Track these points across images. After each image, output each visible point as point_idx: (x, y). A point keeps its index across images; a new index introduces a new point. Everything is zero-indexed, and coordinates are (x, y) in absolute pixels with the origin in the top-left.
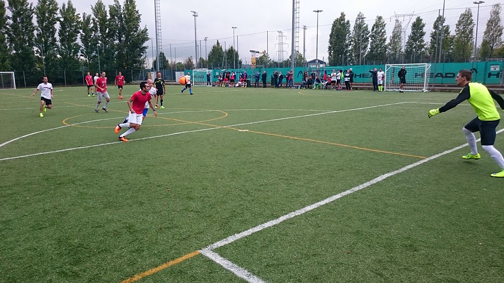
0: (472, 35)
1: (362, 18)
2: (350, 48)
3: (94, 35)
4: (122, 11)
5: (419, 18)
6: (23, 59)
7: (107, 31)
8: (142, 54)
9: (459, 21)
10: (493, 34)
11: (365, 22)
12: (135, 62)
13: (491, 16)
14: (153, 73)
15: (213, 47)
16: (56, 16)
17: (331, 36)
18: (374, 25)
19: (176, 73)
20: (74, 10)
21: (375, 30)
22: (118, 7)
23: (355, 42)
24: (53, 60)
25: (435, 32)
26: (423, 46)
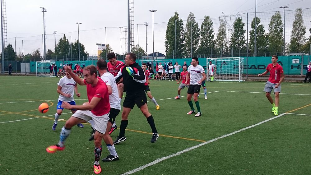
0: (282, 33)
1: (192, 18)
2: (184, 43)
5: (239, 18)
9: (271, 22)
10: (298, 33)
11: (196, 21)
13: (296, 18)
15: (60, 40)
17: (167, 32)
18: (203, 24)
19: (21, 64)
21: (204, 27)
23: (188, 38)
25: (253, 31)
26: (244, 42)
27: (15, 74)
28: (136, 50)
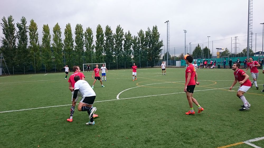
3: (138, 45)
4: (151, 33)
6: (109, 57)
7: (144, 43)
8: (159, 53)
12: (156, 57)
14: (165, 62)
15: (196, 48)
16: (123, 38)
19: (177, 62)
20: (131, 35)
22: (149, 32)
24: (120, 57)
27: (174, 67)
28: (246, 51)
